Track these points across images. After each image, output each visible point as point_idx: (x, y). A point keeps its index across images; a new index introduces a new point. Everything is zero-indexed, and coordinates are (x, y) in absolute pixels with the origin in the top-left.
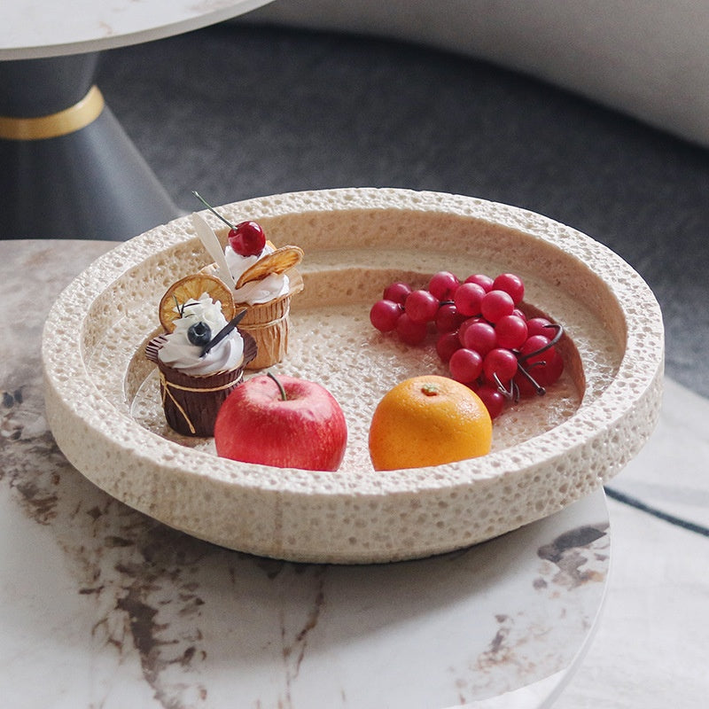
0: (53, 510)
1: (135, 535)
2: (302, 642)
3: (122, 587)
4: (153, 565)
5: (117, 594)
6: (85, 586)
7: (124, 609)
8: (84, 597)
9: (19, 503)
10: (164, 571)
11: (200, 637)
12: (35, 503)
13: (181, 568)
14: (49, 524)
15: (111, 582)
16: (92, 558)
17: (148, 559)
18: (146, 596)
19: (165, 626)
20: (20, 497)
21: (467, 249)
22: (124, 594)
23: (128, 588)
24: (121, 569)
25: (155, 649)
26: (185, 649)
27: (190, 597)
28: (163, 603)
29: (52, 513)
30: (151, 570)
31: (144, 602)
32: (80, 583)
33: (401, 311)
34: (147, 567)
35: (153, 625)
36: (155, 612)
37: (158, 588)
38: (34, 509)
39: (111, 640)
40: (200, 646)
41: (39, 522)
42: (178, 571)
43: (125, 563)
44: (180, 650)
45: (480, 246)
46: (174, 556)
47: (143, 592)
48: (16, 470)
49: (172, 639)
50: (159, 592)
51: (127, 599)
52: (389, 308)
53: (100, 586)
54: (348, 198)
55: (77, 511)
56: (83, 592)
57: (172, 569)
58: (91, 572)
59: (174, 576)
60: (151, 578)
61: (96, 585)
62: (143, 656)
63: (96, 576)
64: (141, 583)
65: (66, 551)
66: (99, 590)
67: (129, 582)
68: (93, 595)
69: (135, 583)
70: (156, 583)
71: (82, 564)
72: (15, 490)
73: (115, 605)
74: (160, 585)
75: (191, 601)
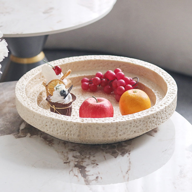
0: (52, 143)
1: (76, 148)
2: (128, 174)
3: (75, 161)
4: (83, 155)
5: (74, 163)
6: (65, 161)
7: (77, 167)
8: (65, 164)
9: (43, 141)
10: (86, 157)
11: (99, 174)
12: (48, 141)
13: (90, 156)
14: (52, 146)
15: (72, 160)
16: (66, 155)
17: (81, 154)
18: (82, 163)
19: (89, 171)
20: (43, 140)
21: (95, 68)
22: (76, 163)
23: (77, 162)
24: (74, 157)
25: (87, 177)
26: (96, 177)
27: (94, 163)
28: (87, 165)
29: (53, 143)
30: (82, 157)
31: (82, 165)
32: (64, 161)
33: (89, 84)
34: (81, 156)
35: (85, 171)
36: (85, 167)
37: (85, 161)
38: (48, 143)
39: (75, 175)
40: (100, 176)
41: (49, 146)
42: (90, 157)
43: (75, 155)
44: (94, 177)
45: (99, 66)
46: (88, 153)
47: (81, 162)
48: (41, 133)
49: (92, 174)
50: (86, 162)
51: (77, 164)
52: (86, 84)
53: (69, 161)
54: (64, 61)
55: (59, 143)
56: (65, 163)
57: (88, 156)
58: (66, 158)
59: (89, 158)
60: (83, 159)
61: (68, 161)
62: (85, 179)
63: (68, 159)
64: (80, 160)
65: (58, 153)
66: (69, 162)
67: (77, 160)
68: (68, 164)
69: (79, 160)
70: (84, 160)
71: (63, 156)
72: (42, 138)
73: (74, 166)
74: (86, 161)
75: (95, 164)
